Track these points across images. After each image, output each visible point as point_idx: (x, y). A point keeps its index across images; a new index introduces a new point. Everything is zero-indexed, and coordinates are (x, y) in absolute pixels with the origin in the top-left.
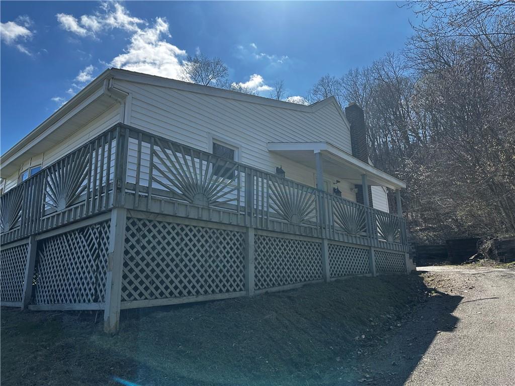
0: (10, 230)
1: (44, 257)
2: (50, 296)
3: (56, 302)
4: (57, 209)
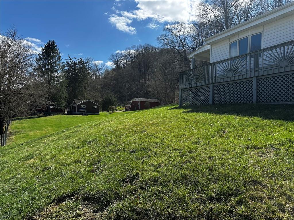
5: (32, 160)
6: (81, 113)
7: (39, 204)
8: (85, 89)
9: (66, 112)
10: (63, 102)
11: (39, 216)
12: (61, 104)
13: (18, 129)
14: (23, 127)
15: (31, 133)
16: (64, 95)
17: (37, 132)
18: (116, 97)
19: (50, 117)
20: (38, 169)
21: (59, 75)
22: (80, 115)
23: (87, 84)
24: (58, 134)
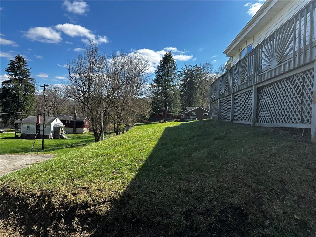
0: (241, 83)
1: (262, 97)
2: (268, 119)
3: (272, 122)
4: (270, 67)
10: (177, 109)
12: (175, 111)
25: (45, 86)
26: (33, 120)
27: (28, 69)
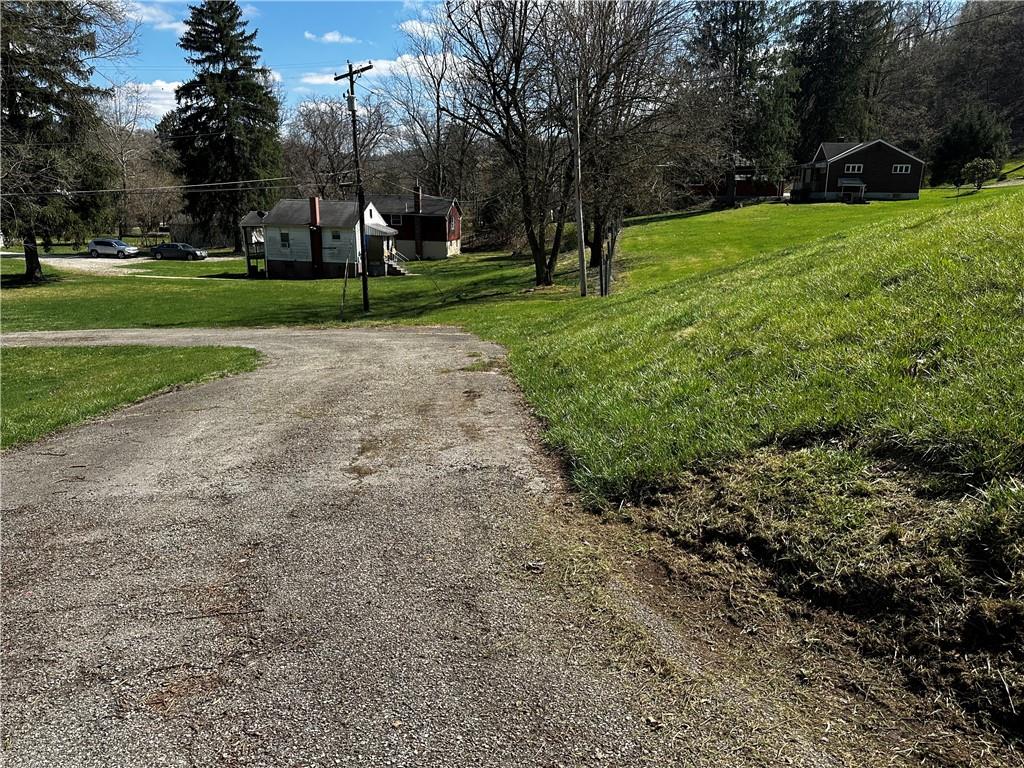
5: (690, 330)
6: (841, 194)
7: (725, 438)
8: (867, 96)
9: (787, 195)
10: (781, 154)
11: (727, 470)
12: (772, 163)
13: (638, 250)
14: (653, 245)
15: (674, 264)
16: (784, 129)
17: (694, 260)
18: (1008, 117)
19: (732, 211)
20: (714, 353)
21: (771, 51)
22: (839, 204)
23: (879, 73)
24: (765, 261)
25: (351, 74)
26: (296, 216)
27: (247, 34)
